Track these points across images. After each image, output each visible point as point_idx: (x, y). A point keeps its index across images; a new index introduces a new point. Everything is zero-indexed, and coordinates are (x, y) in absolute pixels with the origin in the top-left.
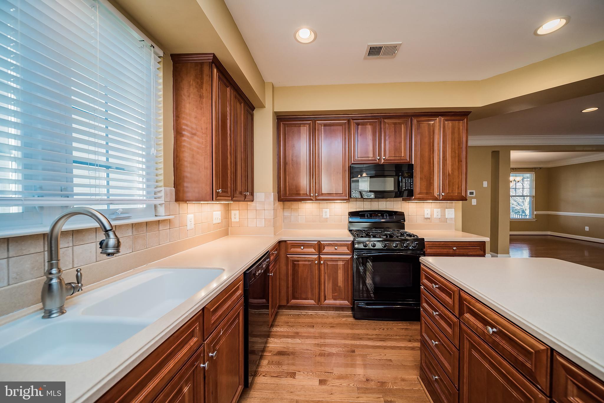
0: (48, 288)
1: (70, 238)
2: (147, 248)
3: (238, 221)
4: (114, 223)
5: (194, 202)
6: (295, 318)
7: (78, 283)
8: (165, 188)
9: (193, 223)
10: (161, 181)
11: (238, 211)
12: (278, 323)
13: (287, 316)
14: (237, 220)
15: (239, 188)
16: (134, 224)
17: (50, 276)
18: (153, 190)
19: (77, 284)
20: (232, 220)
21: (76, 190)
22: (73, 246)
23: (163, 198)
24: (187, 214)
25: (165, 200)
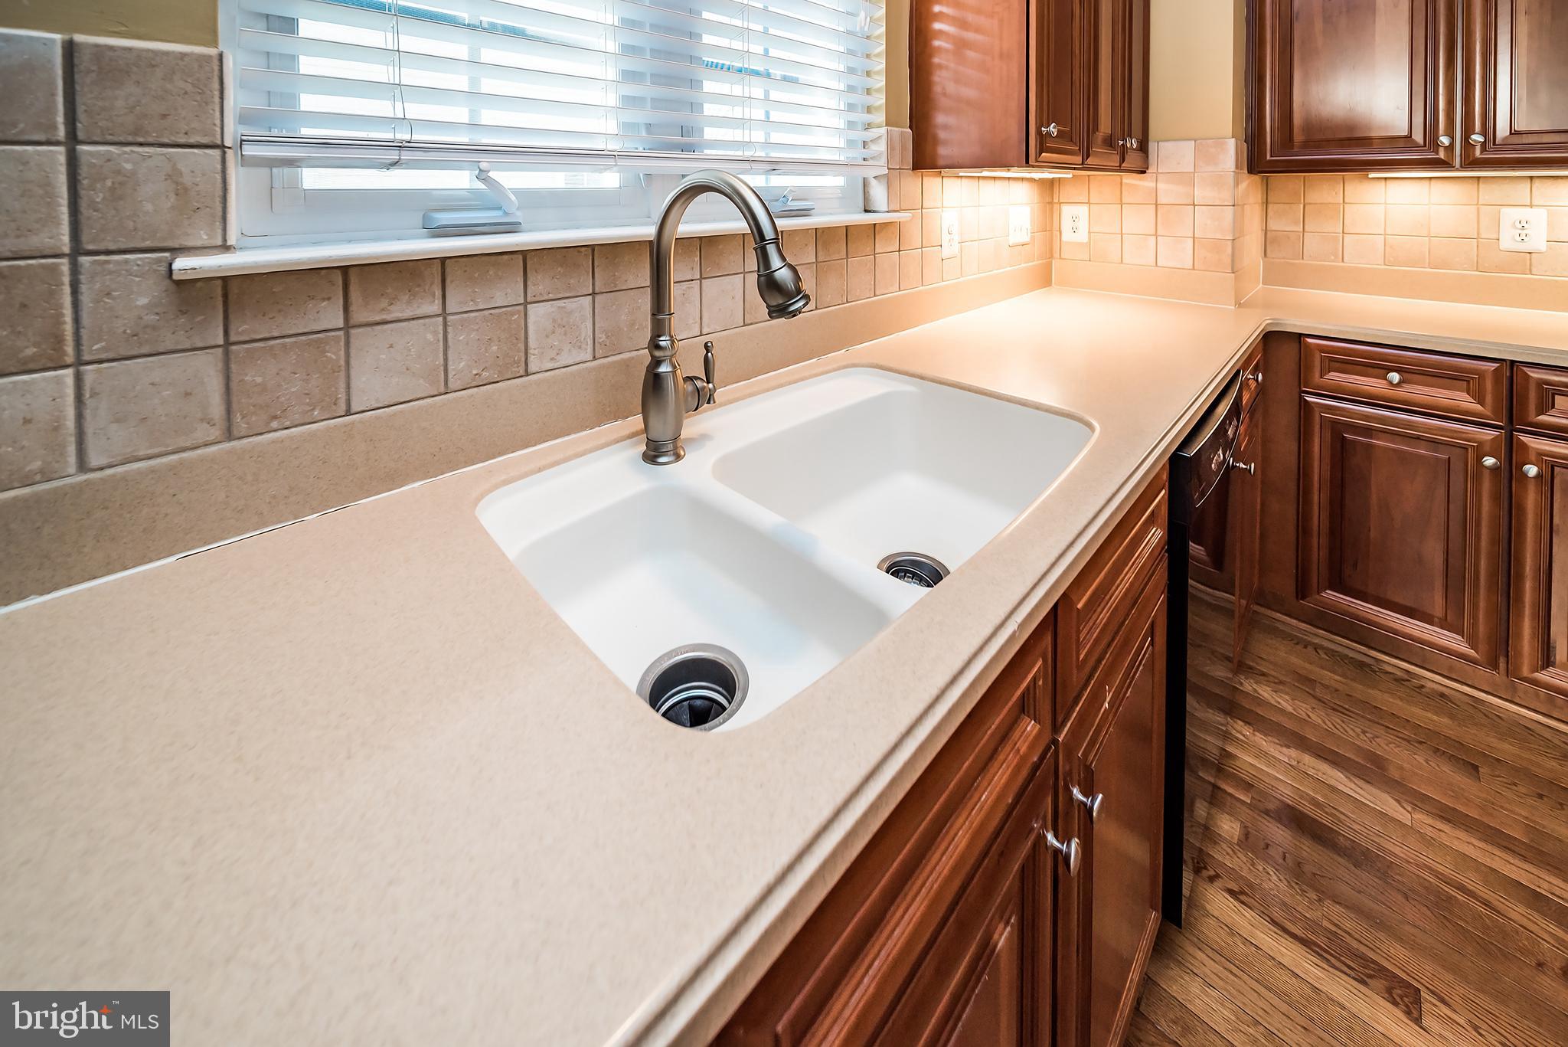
0: (654, 383)
1: (696, 256)
2: (848, 302)
3: (1086, 240)
4: (782, 223)
5: (962, 173)
6: (1346, 677)
7: (708, 382)
8: (889, 128)
9: (956, 237)
10: (878, 109)
11: (1085, 208)
12: (1259, 660)
13: (1298, 647)
14: (1082, 236)
15: (1105, 126)
16: (821, 231)
17: (658, 353)
18: (860, 135)
19: (705, 384)
20: (1064, 238)
21: (710, 133)
22: (701, 278)
23: (883, 161)
24: (940, 210)
25: (890, 167)
